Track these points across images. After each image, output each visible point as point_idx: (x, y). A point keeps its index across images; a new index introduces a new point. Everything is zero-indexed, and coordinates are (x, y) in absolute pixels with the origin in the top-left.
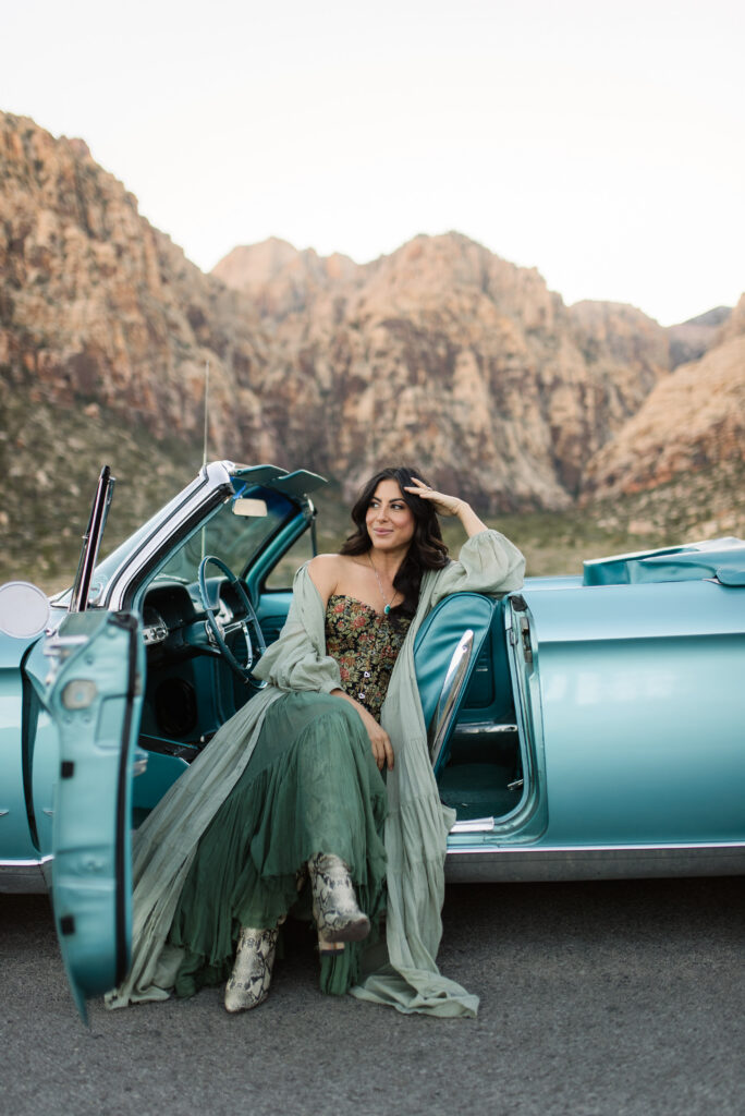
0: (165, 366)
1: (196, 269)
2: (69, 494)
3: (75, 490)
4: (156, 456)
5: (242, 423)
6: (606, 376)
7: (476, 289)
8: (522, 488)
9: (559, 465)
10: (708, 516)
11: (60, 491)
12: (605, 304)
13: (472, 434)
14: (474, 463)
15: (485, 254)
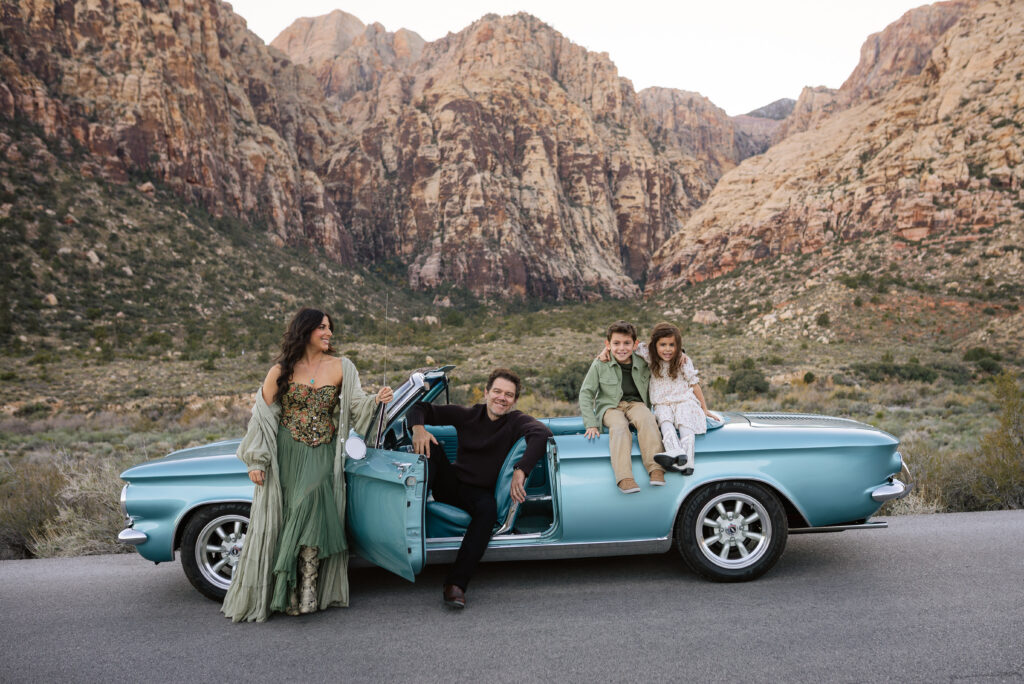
0: (224, 143)
1: (258, 41)
2: (123, 275)
3: (128, 271)
4: (215, 237)
5: (306, 205)
6: (673, 164)
7: (545, 75)
8: (589, 275)
9: (625, 252)
10: (769, 308)
11: (112, 271)
12: (673, 93)
13: (540, 221)
14: (541, 250)
15: (555, 37)
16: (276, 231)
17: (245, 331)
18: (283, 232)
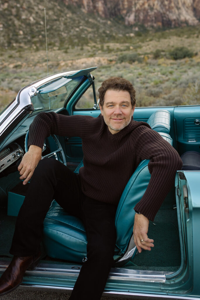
2: (40, 24)
3: (42, 23)
4: (66, 11)
8: (182, 18)
9: (195, 10)
11: (37, 23)
14: (167, 10)
16: (84, 8)
17: (76, 41)
18: (86, 8)
